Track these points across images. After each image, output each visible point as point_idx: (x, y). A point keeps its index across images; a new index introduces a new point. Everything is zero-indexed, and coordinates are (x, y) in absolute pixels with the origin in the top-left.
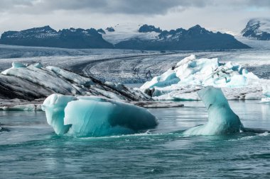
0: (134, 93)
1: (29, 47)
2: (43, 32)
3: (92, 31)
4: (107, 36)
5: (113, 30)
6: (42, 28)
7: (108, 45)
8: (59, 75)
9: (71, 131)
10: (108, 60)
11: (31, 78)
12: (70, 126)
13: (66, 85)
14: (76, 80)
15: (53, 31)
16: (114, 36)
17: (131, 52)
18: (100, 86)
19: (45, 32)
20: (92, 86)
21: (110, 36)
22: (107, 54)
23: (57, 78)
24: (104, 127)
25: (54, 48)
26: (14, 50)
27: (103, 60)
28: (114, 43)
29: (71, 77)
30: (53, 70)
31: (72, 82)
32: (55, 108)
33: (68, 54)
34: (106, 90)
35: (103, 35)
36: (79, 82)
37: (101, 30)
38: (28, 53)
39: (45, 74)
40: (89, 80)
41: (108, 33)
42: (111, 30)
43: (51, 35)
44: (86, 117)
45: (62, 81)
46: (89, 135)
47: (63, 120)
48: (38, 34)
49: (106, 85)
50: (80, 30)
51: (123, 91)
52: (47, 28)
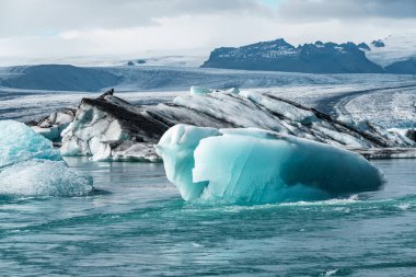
0: (385, 136)
1: (253, 72)
2: (273, 49)
3: (349, 47)
4: (372, 54)
5: (382, 45)
6: (272, 43)
7: (374, 68)
8: (259, 107)
9: (207, 195)
10: (373, 90)
11: (212, 111)
12: (206, 184)
13: (272, 122)
14: (287, 115)
15: (290, 46)
16: (382, 54)
17: (409, 79)
18: (328, 125)
19: (276, 49)
20: (314, 124)
21: (378, 54)
22: (372, 81)
23: (257, 111)
24: (272, 187)
25: (290, 73)
26: (230, 77)
27: (366, 92)
28: (384, 65)
29: (280, 111)
30: (249, 99)
31: (281, 117)
32: (180, 150)
33: (312, 82)
34: (339, 131)
35: (367, 52)
36: (293, 118)
37: (363, 45)
38: (251, 81)
39: (237, 104)
40: (310, 114)
41: (374, 49)
42: (379, 44)
43: (286, 53)
44: (236, 166)
45: (265, 116)
46: (242, 201)
47: (191, 173)
48: (266, 51)
49: (340, 123)
50: (330, 45)
51: (367, 132)
52: (281, 42)
